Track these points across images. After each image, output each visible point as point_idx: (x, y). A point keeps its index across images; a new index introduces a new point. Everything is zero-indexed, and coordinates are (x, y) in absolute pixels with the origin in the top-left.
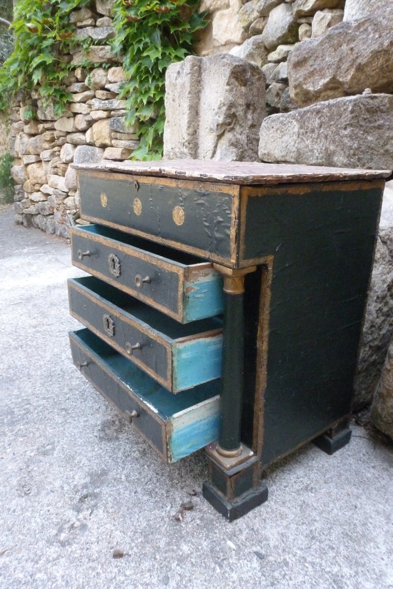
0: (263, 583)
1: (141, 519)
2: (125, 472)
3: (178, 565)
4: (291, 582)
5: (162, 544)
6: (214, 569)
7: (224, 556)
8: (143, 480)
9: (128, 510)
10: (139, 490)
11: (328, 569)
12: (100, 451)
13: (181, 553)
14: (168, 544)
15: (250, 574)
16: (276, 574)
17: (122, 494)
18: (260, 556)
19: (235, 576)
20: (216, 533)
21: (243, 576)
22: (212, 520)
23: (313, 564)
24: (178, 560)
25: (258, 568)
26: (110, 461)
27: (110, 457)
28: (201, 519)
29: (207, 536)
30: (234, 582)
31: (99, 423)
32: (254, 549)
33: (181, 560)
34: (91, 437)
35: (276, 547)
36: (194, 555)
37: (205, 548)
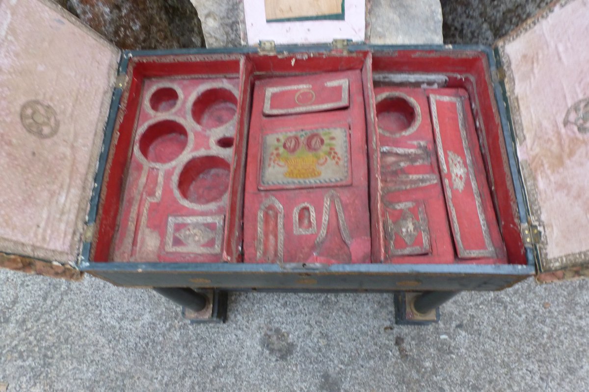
0: (476, 338)
1: (388, 377)
2: (336, 362)
3: (436, 376)
4: (485, 324)
5: (416, 376)
6: (452, 358)
7: (446, 346)
8: (353, 354)
9: (375, 381)
10: (361, 362)
11: (490, 299)
12: (299, 367)
13: (429, 369)
14: (418, 372)
15: (467, 341)
16: (475, 327)
17: (357, 376)
18: (460, 326)
19: (463, 350)
20: (429, 339)
21: (465, 346)
22: (418, 334)
23: (482, 303)
24: (433, 374)
25: (466, 334)
26: (316, 366)
27: (311, 363)
28: (413, 339)
29: (428, 345)
30: (466, 354)
31: (259, 348)
32: (454, 325)
33: (434, 372)
34: (275, 365)
35: (460, 313)
36: (436, 363)
37: (435, 353)
